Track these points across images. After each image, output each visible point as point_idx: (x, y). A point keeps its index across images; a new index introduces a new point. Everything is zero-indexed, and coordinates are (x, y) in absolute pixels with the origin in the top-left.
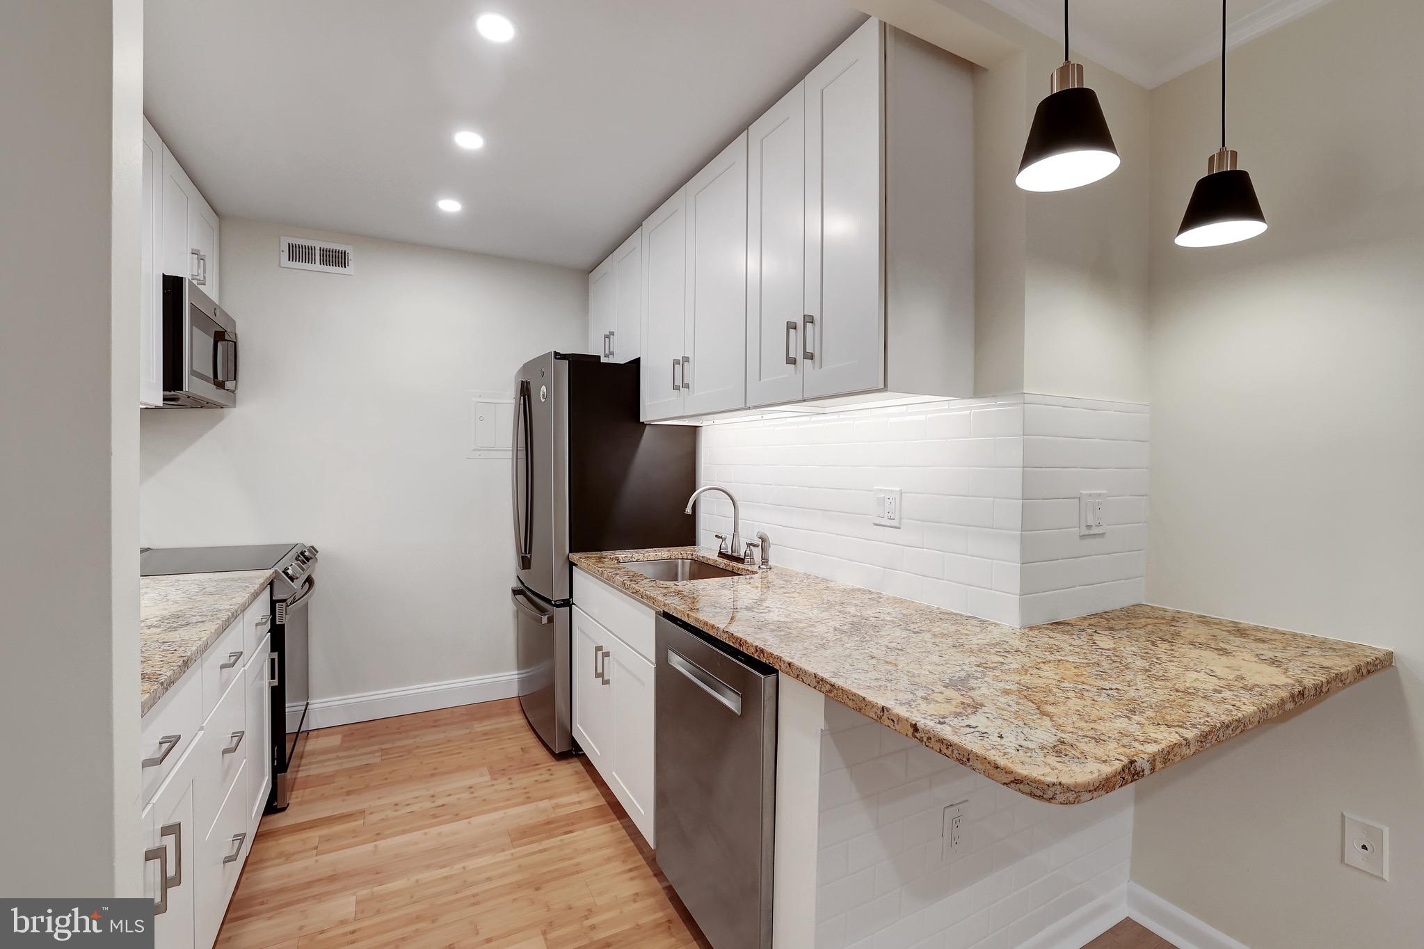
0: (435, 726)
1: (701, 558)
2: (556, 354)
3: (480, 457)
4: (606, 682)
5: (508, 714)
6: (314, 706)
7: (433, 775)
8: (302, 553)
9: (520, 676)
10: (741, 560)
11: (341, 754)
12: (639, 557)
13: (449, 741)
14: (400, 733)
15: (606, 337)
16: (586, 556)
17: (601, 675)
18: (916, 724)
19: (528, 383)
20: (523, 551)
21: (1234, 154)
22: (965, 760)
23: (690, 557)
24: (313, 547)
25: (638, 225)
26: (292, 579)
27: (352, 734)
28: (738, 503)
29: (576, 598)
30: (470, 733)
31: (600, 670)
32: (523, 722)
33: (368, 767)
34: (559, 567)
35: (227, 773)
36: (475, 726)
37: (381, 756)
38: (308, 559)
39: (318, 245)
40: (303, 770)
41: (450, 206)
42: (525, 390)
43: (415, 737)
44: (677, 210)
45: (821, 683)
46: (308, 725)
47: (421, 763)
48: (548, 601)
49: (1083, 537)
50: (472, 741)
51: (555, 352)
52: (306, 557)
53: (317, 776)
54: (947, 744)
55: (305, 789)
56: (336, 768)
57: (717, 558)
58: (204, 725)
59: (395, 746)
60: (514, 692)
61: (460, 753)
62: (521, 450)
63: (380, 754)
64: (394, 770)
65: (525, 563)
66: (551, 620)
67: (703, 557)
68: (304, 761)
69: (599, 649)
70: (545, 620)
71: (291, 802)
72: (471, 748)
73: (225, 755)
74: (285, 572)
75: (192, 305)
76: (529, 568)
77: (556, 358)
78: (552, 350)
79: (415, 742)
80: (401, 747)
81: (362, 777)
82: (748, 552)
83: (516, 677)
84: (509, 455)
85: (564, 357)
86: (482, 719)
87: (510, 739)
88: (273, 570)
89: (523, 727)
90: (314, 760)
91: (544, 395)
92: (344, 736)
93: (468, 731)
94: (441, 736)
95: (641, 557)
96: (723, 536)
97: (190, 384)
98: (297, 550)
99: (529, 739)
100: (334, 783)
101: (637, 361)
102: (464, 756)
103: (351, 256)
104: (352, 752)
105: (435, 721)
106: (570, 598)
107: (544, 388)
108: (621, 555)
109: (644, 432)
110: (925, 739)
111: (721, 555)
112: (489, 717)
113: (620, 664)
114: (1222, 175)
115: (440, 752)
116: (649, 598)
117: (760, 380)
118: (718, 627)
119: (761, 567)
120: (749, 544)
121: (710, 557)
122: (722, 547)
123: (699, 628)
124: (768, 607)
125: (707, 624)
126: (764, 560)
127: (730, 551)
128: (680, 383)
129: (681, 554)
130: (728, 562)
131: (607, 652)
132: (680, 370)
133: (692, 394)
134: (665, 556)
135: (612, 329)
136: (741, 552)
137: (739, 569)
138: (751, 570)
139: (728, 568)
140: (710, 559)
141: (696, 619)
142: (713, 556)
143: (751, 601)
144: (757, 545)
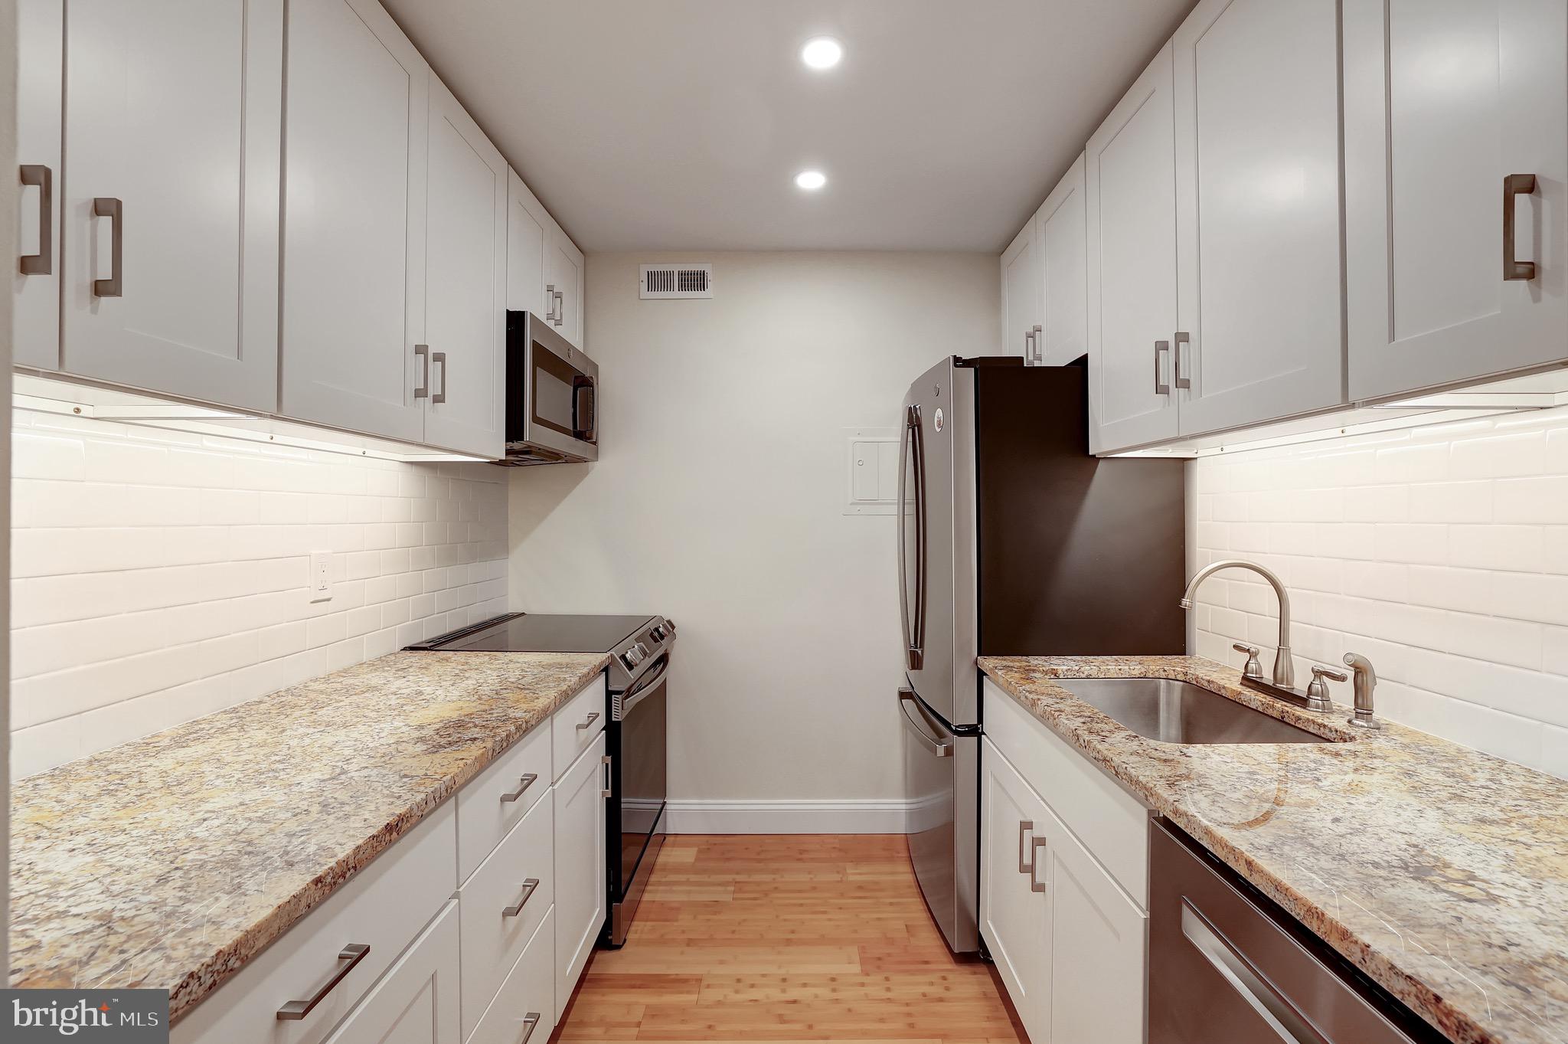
0: (799, 860)
1: (1206, 684)
2: (957, 359)
3: (859, 513)
4: (1038, 888)
5: (891, 859)
6: (673, 807)
7: (789, 942)
8: (657, 630)
9: (908, 807)
10: (1303, 702)
11: (693, 878)
12: (1091, 672)
13: (814, 889)
14: (759, 861)
15: (1029, 336)
16: (1005, 663)
17: (1031, 869)
19: (918, 410)
20: (912, 642)
23: (1180, 677)
24: (669, 622)
25: (1081, 148)
26: (630, 666)
27: (708, 849)
28: (1290, 592)
29: (987, 726)
30: (841, 881)
31: (1027, 860)
32: (910, 877)
33: (715, 907)
34: (963, 675)
35: (509, 942)
36: (848, 871)
37: (734, 892)
38: (662, 637)
39: (676, 268)
40: (650, 892)
41: (811, 180)
42: (915, 422)
43: (775, 871)
46: (665, 827)
47: (777, 917)
48: (947, 725)
50: (842, 895)
51: (955, 356)
52: (659, 634)
53: (662, 904)
55: (647, 921)
56: (684, 898)
57: (1238, 688)
58: (460, 890)
59: (751, 880)
60: (901, 827)
61: (824, 913)
62: (909, 503)
63: (732, 888)
64: (745, 920)
65: (916, 661)
66: (949, 752)
67: (1209, 682)
68: (653, 878)
69: (1025, 827)
70: (941, 751)
71: (630, 936)
72: (840, 908)
73: (509, 918)
74: (623, 657)
75: (535, 344)
76: (921, 668)
77: (956, 365)
78: (950, 354)
79: (774, 879)
80: (758, 884)
81: (709, 920)
82: (1317, 687)
83: (904, 807)
84: (894, 509)
85: (967, 363)
86: (858, 862)
87: (891, 904)
88: (609, 654)
89: (910, 887)
90: (664, 880)
91: (939, 421)
92: (700, 851)
93: (837, 877)
94: (804, 877)
95: (1094, 672)
96: (1252, 650)
97: (532, 433)
98: (652, 625)
99: (917, 913)
100: (677, 920)
101: (1083, 362)
102: (830, 920)
103: (710, 277)
104: (704, 878)
105: (801, 852)
106: (979, 723)
107: (939, 413)
108: (1064, 664)
109: (1094, 472)
111: (1247, 681)
112: (868, 859)
115: (801, 905)
116: (1133, 781)
117: (1392, 337)
118: (1368, 946)
119: (1355, 721)
120: (1319, 674)
121: (1222, 683)
122: (1249, 668)
123: (1282, 906)
124: (1473, 877)
125: (1321, 917)
126: (1363, 707)
127: (1271, 678)
128: (1167, 378)
129: (1165, 671)
130: (1268, 699)
131: (1040, 842)
132: (1167, 359)
133: (1190, 400)
134: (1136, 673)
135: (1038, 324)
136: (1300, 686)
137: (1299, 718)
138: (1330, 725)
139: (1270, 712)
140: (1224, 687)
141: (1278, 886)
142: (1231, 683)
143: (1401, 841)
144: (1342, 679)
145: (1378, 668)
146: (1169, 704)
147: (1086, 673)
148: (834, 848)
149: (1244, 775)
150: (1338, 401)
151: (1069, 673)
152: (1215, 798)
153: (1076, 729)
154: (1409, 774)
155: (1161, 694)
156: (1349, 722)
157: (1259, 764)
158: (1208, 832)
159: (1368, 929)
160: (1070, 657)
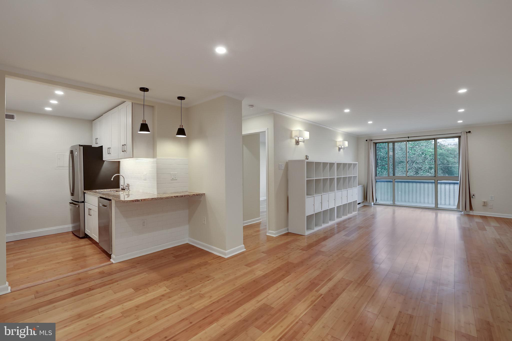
3: (59, 168)
4: (90, 216)
10: (125, 190)
15: (96, 139)
16: (88, 191)
19: (72, 150)
20: (72, 192)
21: (182, 126)
29: (86, 201)
31: (89, 214)
32: (73, 235)
34: (81, 195)
39: (9, 114)
41: (48, 109)
42: (72, 152)
48: (78, 202)
49: (171, 180)
60: (71, 230)
63: (28, 244)
65: (72, 194)
66: (79, 206)
69: (89, 209)
70: (77, 206)
76: (74, 195)
77: (79, 146)
82: (126, 188)
84: (68, 168)
85: (81, 146)
87: (68, 237)
101: (102, 146)
103: (15, 117)
106: (84, 201)
107: (76, 153)
109: (104, 162)
113: (94, 211)
114: (181, 128)
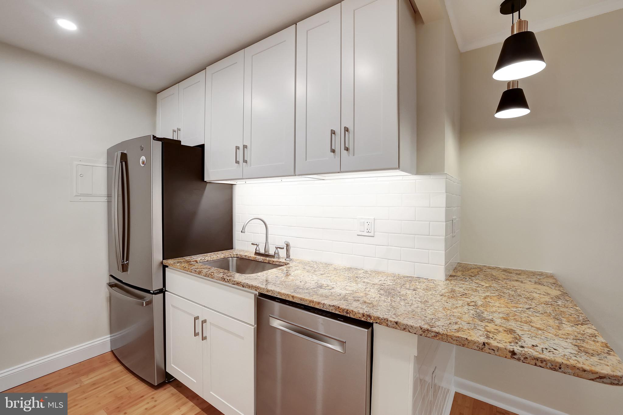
2: (154, 137)
3: (80, 200)
4: (204, 339)
5: (106, 365)
9: (112, 338)
10: (273, 257)
12: (208, 259)
15: (174, 131)
16: (178, 261)
17: (200, 334)
18: (513, 351)
19: (125, 153)
20: (121, 259)
22: (557, 368)
23: (235, 256)
25: (202, 68)
29: (168, 287)
30: (81, 386)
31: (199, 331)
32: (120, 368)
34: (155, 269)
36: (83, 380)
42: (124, 160)
44: (237, 63)
45: (426, 332)
48: (148, 291)
49: (453, 237)
50: (84, 393)
51: (153, 135)
54: (541, 361)
57: (254, 256)
60: (108, 349)
65: (124, 268)
66: (149, 303)
67: (245, 256)
69: (196, 318)
70: (144, 304)
72: (86, 399)
76: (127, 271)
77: (154, 139)
82: (276, 252)
83: (109, 339)
85: (159, 139)
86: (87, 373)
87: (115, 383)
89: (122, 372)
91: (143, 162)
93: (78, 386)
96: (257, 244)
99: (130, 380)
101: (202, 146)
106: (163, 287)
107: (143, 158)
108: (199, 258)
109: (206, 187)
110: (522, 359)
111: (258, 254)
112: (93, 370)
113: (217, 327)
116: (250, 287)
117: (306, 160)
118: (324, 303)
119: (286, 259)
120: (277, 248)
121: (249, 255)
122: (257, 250)
123: (302, 304)
124: (328, 285)
125: (313, 302)
126: (288, 256)
127: (264, 252)
128: (241, 159)
129: (230, 255)
130: (264, 258)
131: (204, 322)
132: (240, 152)
133: (247, 167)
134: (222, 257)
135: (179, 127)
136: (271, 252)
137: (274, 261)
138: (282, 261)
139: (265, 261)
140: (250, 257)
141: (301, 299)
142: (252, 255)
143: (313, 282)
144: (283, 248)
145: (291, 245)
146: (232, 265)
147: (207, 260)
148: (69, 374)
149: (275, 278)
150: (293, 174)
151: (201, 261)
152: (274, 284)
153: (223, 277)
154: (304, 269)
155: (230, 263)
156: (285, 260)
157: (276, 274)
158: (279, 293)
159: (322, 300)
160: (198, 255)
